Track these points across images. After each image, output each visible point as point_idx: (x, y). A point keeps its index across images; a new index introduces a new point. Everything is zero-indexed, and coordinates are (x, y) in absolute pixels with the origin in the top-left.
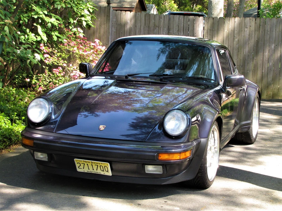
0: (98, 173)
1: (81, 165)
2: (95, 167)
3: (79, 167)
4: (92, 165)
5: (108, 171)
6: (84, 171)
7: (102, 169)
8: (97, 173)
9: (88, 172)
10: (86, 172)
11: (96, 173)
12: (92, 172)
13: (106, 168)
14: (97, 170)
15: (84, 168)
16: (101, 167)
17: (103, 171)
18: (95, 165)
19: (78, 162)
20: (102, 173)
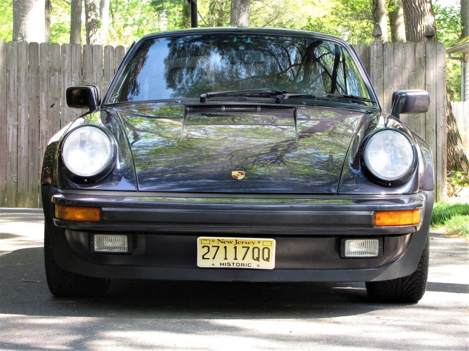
0: (245, 267)
1: (209, 251)
2: (241, 252)
3: (203, 256)
4: (235, 248)
5: (268, 260)
6: (213, 265)
7: (256, 256)
8: (243, 267)
9: (222, 266)
10: (217, 265)
11: (240, 267)
12: (232, 264)
13: (266, 251)
14: (243, 259)
15: (214, 258)
16: (256, 250)
17: (258, 259)
18: (243, 247)
19: (206, 243)
20: (254, 265)
